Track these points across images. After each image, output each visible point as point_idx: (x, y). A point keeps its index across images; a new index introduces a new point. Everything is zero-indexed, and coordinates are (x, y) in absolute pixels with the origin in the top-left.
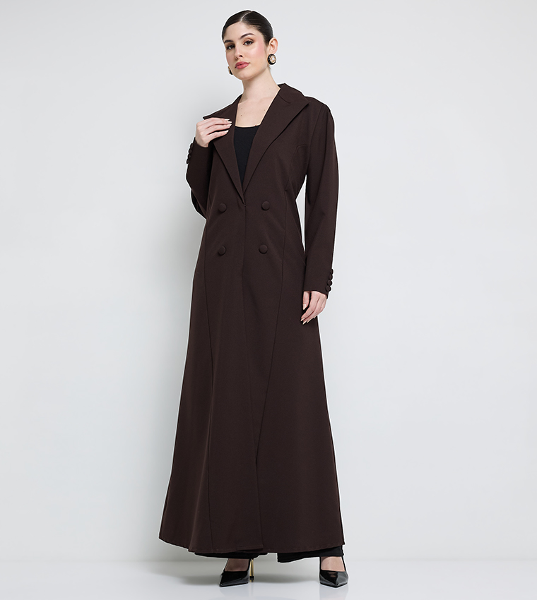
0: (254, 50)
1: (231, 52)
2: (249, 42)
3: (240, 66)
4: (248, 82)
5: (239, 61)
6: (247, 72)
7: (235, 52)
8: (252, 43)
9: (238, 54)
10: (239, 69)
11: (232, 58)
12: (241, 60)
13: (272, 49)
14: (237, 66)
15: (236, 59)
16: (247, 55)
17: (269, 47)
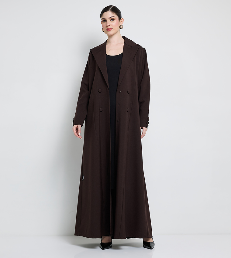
0: (114, 23)
1: (105, 23)
2: (113, 20)
3: (109, 30)
4: (110, 36)
5: (108, 28)
6: (111, 32)
7: (107, 24)
8: (114, 20)
9: (108, 25)
10: (108, 31)
11: (105, 26)
12: (109, 27)
13: (121, 22)
14: (107, 30)
15: (107, 27)
16: (112, 25)
17: (120, 22)
